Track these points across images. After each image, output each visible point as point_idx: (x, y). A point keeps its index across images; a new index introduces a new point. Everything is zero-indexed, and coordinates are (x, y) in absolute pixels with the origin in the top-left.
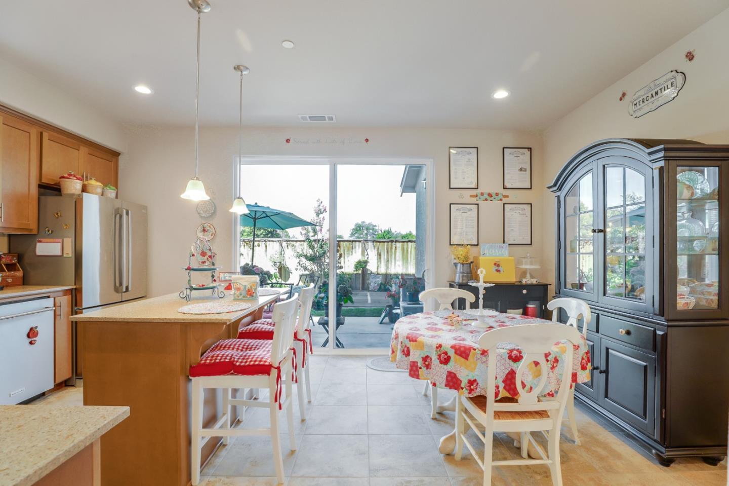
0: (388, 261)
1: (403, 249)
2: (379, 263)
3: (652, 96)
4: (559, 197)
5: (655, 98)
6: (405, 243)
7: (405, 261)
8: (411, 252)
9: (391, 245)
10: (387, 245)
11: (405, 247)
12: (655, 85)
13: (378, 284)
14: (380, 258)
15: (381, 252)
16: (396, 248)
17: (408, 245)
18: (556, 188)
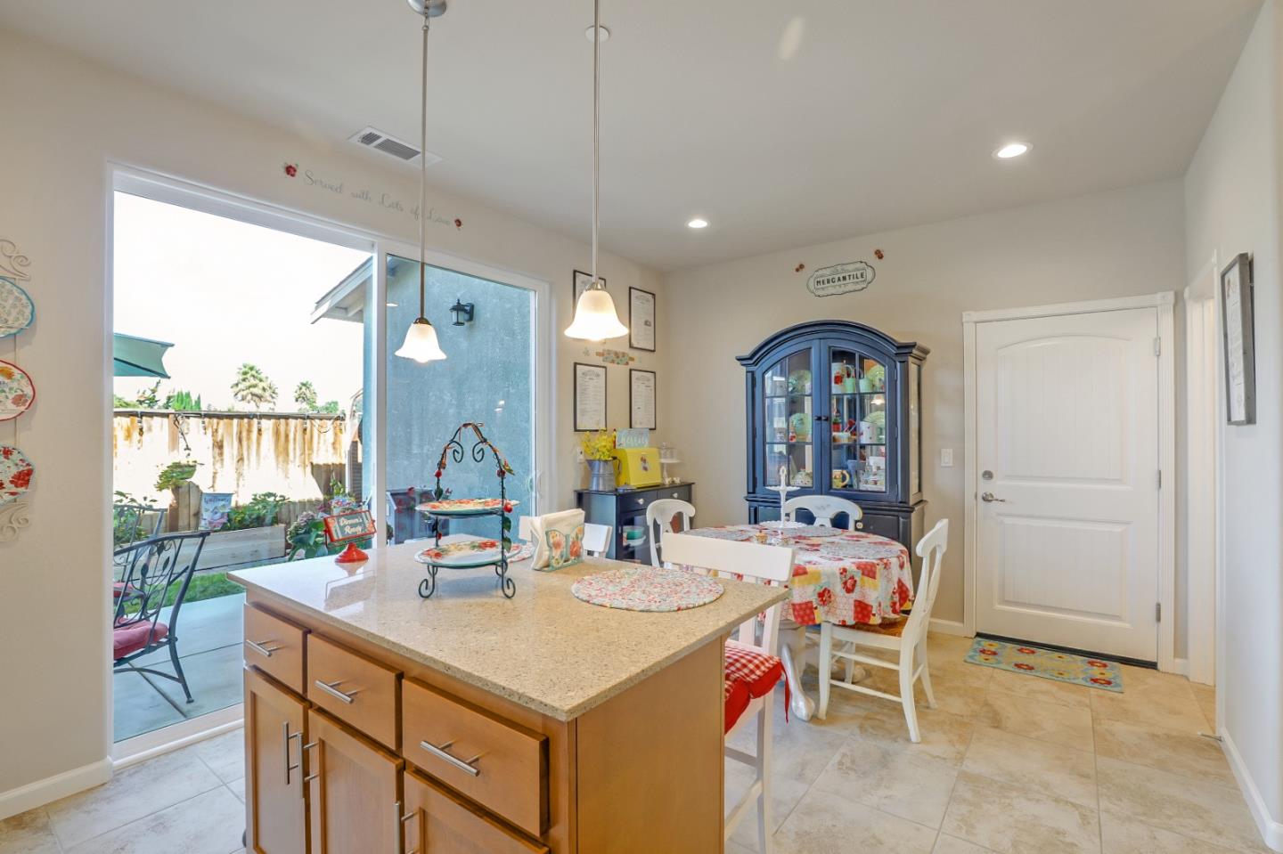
0: (241, 459)
1: (277, 433)
2: (218, 465)
3: (839, 279)
4: (753, 373)
5: (842, 282)
6: (282, 421)
7: (281, 459)
8: (295, 439)
9: (250, 425)
10: (240, 425)
11: (282, 428)
12: (843, 269)
13: (223, 514)
14: (221, 454)
15: (222, 441)
16: (260, 430)
17: (287, 424)
18: (751, 362)
